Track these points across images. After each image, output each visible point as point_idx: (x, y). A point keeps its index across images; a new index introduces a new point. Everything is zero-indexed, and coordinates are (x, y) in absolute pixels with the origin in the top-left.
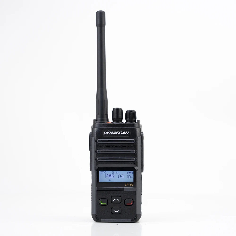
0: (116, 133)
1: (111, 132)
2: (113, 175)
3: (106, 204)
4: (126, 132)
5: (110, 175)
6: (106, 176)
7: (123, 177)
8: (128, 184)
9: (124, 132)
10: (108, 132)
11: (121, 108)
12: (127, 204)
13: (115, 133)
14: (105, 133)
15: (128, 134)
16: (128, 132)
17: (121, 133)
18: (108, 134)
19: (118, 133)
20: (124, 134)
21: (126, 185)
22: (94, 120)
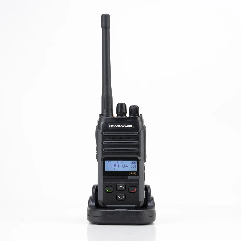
0: (121, 126)
1: (116, 125)
2: (118, 165)
3: (111, 191)
4: (130, 125)
5: (115, 165)
6: (111, 166)
7: (127, 167)
8: (131, 173)
9: (128, 125)
10: (113, 125)
11: (124, 104)
12: (131, 191)
13: (119, 126)
14: (111, 126)
15: (131, 126)
16: (132, 125)
17: (125, 126)
18: (113, 127)
19: (123, 126)
20: (128, 127)
21: (130, 174)
22: (100, 115)
